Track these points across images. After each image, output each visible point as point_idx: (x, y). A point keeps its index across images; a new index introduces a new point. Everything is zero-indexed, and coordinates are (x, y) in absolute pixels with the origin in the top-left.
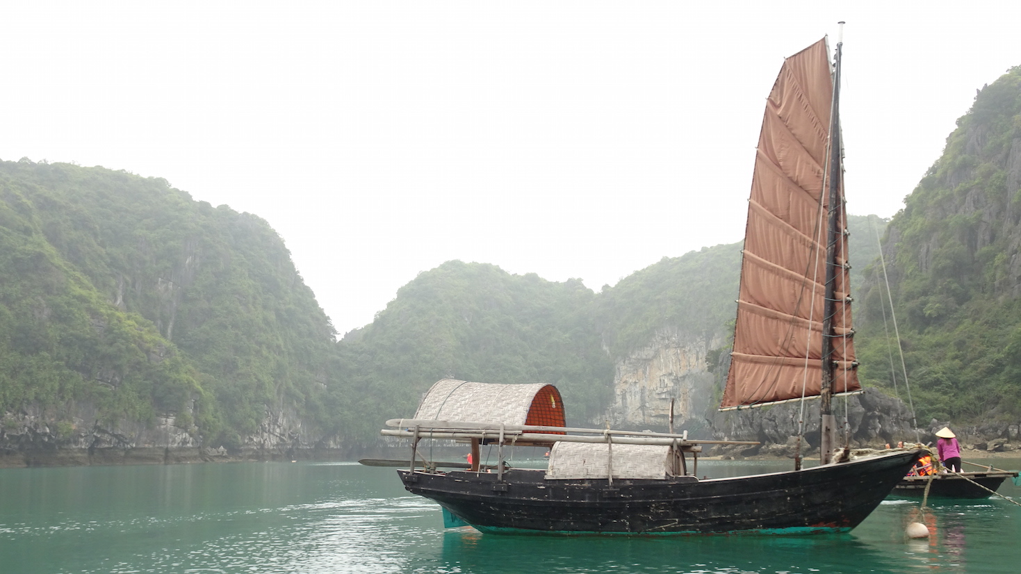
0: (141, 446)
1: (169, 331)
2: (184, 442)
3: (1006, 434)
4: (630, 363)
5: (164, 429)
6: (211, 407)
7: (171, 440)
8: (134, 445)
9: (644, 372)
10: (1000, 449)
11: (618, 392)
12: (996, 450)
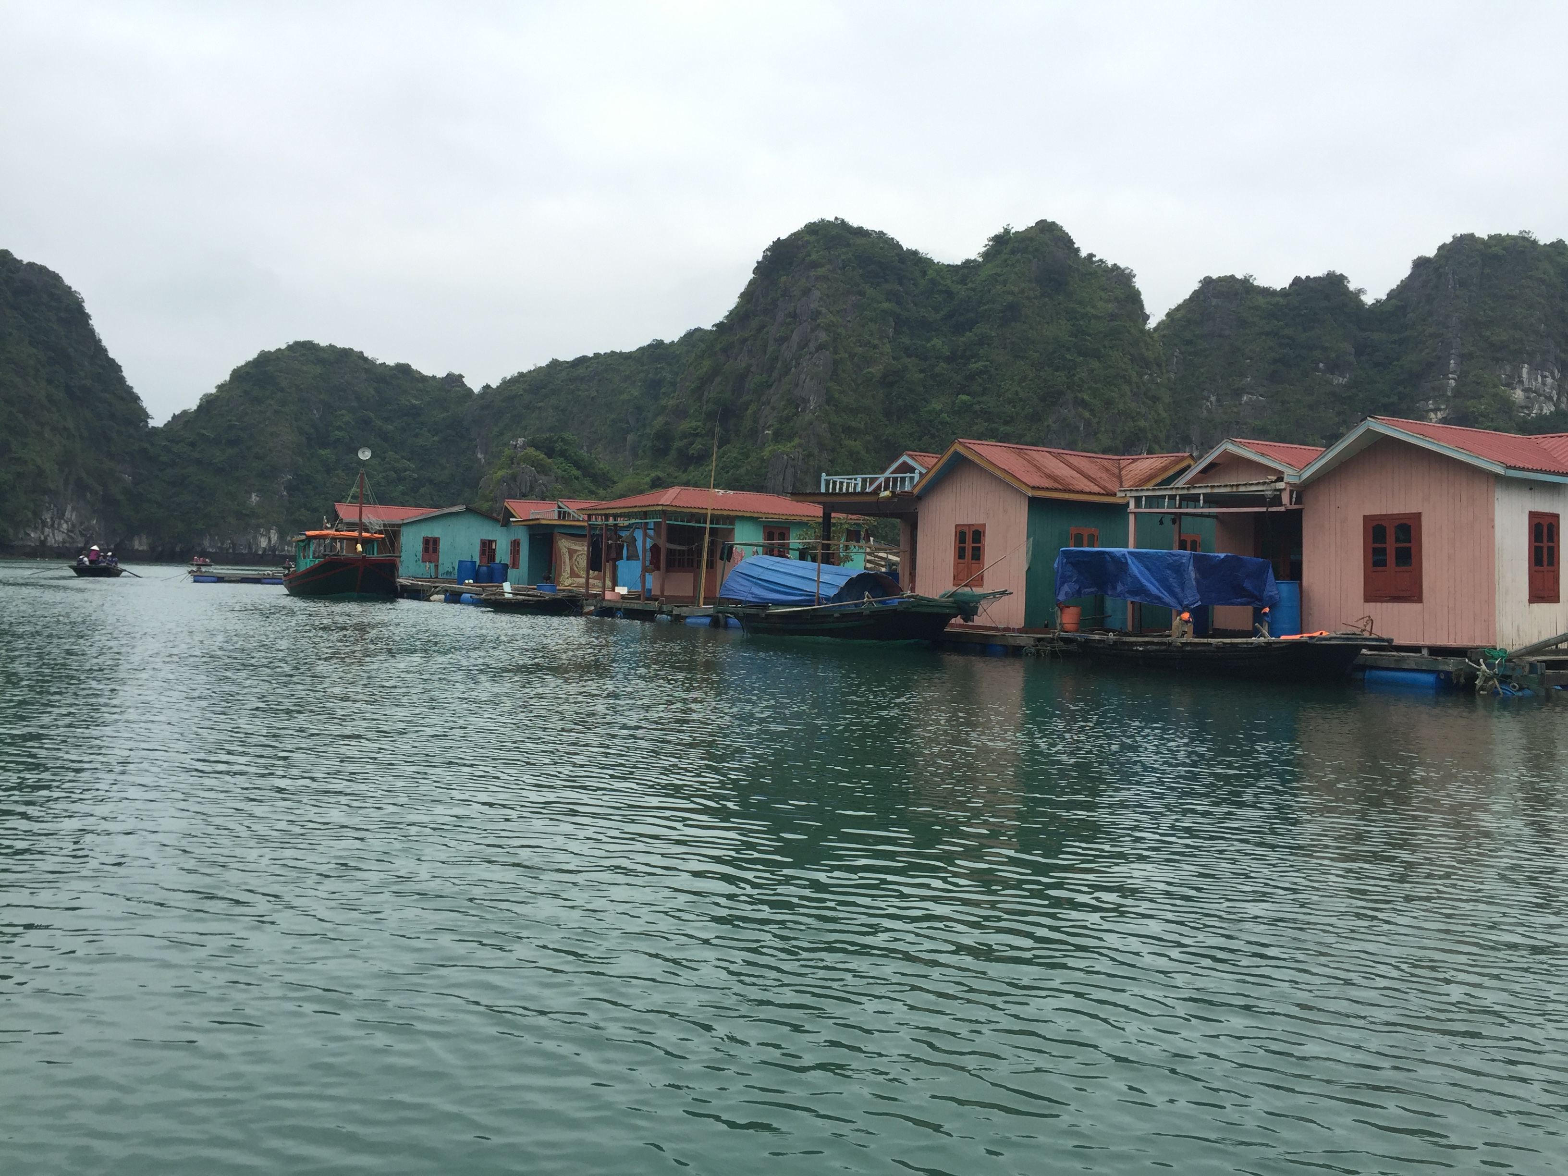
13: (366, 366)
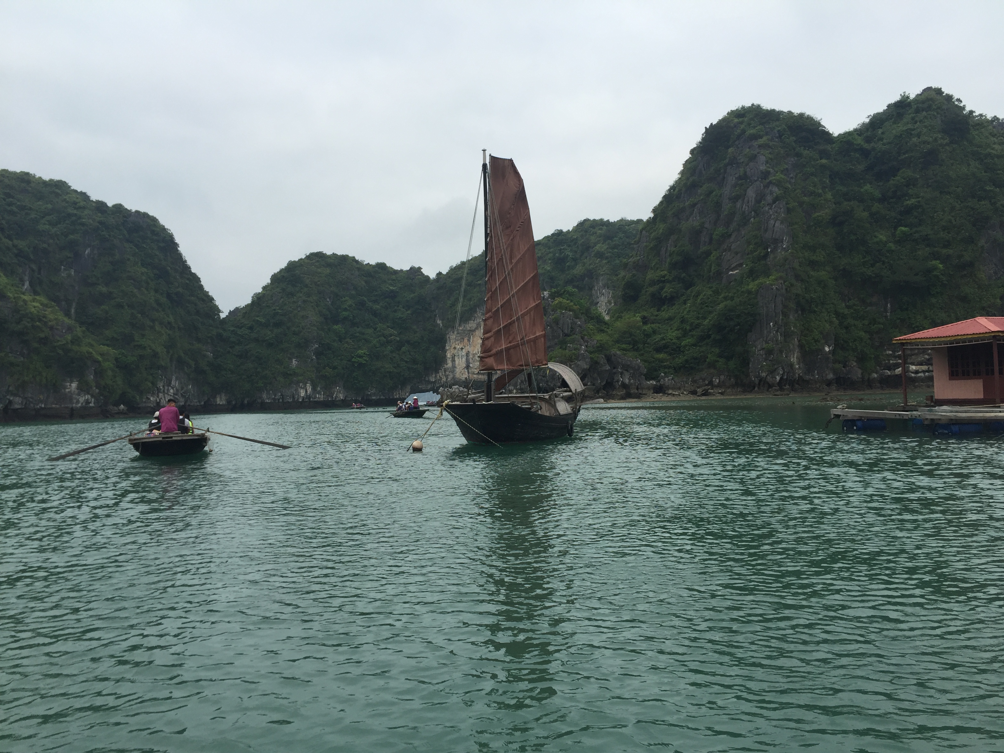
0: (48, 406)
1: (73, 311)
2: (87, 402)
3: (711, 383)
4: (458, 333)
5: (70, 392)
6: (110, 373)
7: (75, 401)
8: (43, 406)
9: (469, 340)
10: (706, 394)
11: (449, 355)
12: (703, 395)
13: (358, 266)
